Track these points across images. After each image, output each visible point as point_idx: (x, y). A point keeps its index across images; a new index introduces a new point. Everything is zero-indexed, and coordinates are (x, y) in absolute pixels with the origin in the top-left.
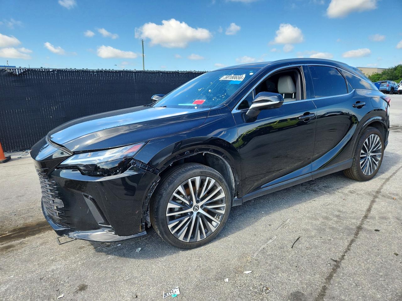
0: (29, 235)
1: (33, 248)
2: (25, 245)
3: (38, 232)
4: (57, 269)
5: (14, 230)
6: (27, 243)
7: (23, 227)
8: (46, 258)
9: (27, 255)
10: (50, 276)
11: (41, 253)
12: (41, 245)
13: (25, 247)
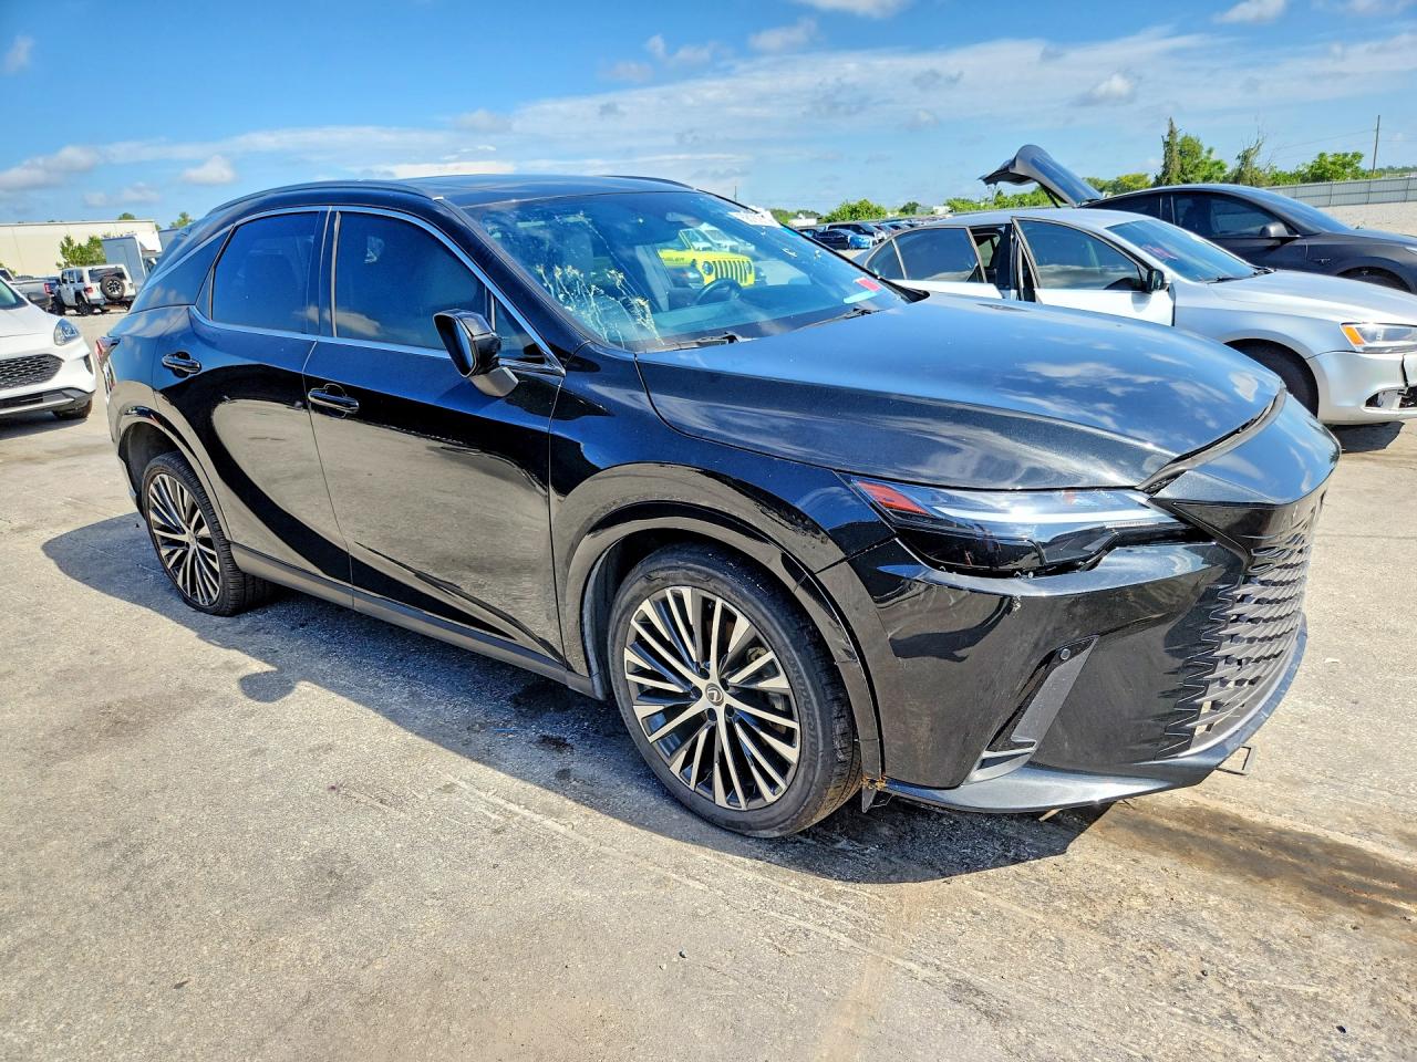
0: (1326, 845)
1: (1336, 787)
2: (1357, 812)
3: (1287, 839)
4: (1307, 699)
5: (1377, 910)
6: (1350, 816)
7: (1337, 907)
8: (1317, 736)
9: (1365, 776)
10: (1332, 698)
11: (1320, 755)
12: (1306, 782)
13: (1361, 807)
